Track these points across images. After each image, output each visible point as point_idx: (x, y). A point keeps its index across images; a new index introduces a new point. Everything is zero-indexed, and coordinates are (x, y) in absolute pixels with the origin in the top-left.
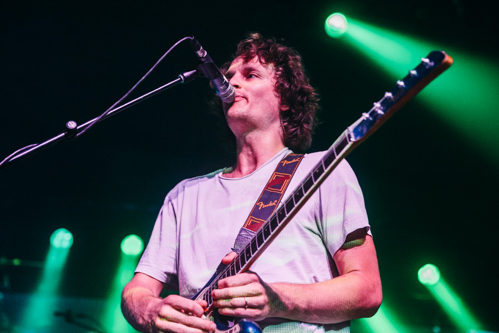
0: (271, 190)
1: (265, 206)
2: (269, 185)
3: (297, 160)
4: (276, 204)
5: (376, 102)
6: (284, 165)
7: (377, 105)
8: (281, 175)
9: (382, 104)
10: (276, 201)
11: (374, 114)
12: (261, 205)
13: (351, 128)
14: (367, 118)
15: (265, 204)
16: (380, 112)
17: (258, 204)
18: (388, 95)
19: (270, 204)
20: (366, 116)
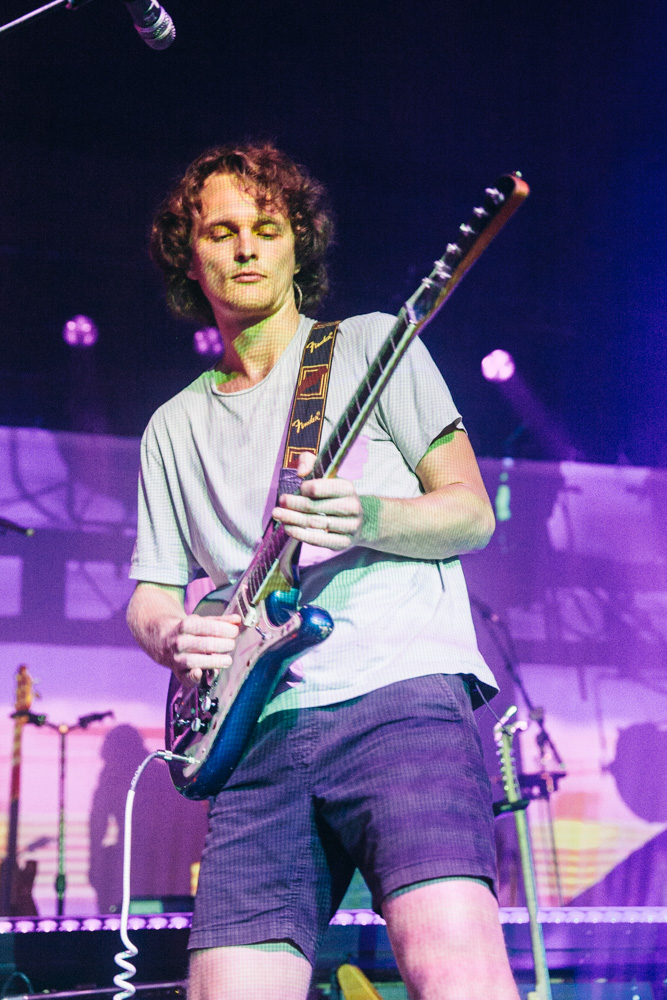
0: (305, 397)
1: (306, 424)
2: (299, 390)
3: (329, 337)
4: (320, 417)
5: (438, 260)
6: (312, 351)
7: (440, 264)
8: (314, 368)
9: (447, 262)
10: (318, 413)
11: (436, 278)
12: (299, 425)
13: (410, 303)
14: (430, 285)
15: (304, 422)
16: (444, 275)
17: (293, 425)
18: (452, 248)
19: (312, 420)
20: (427, 282)
